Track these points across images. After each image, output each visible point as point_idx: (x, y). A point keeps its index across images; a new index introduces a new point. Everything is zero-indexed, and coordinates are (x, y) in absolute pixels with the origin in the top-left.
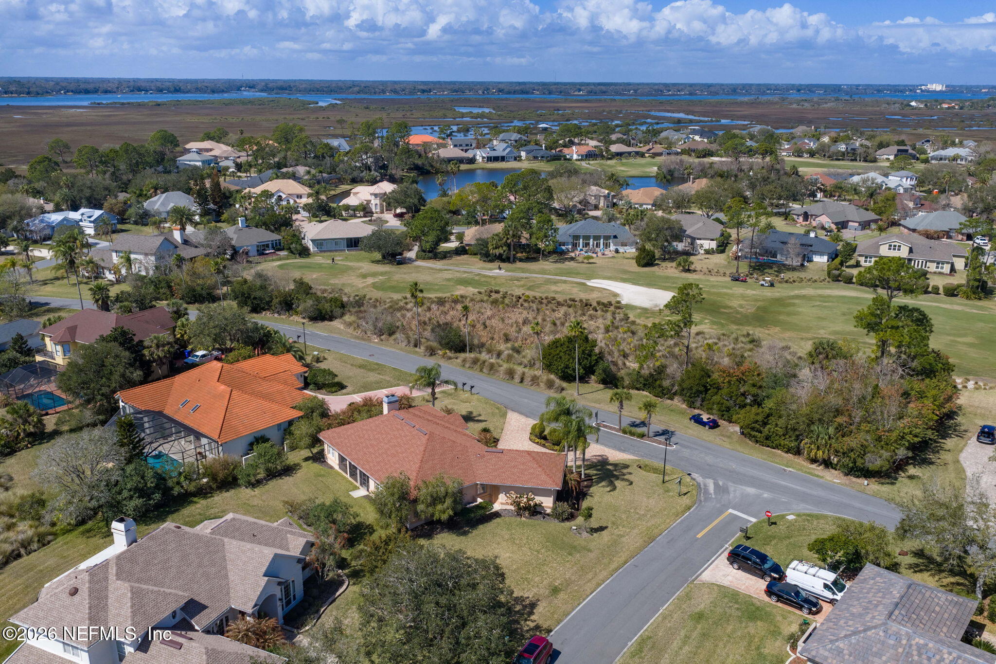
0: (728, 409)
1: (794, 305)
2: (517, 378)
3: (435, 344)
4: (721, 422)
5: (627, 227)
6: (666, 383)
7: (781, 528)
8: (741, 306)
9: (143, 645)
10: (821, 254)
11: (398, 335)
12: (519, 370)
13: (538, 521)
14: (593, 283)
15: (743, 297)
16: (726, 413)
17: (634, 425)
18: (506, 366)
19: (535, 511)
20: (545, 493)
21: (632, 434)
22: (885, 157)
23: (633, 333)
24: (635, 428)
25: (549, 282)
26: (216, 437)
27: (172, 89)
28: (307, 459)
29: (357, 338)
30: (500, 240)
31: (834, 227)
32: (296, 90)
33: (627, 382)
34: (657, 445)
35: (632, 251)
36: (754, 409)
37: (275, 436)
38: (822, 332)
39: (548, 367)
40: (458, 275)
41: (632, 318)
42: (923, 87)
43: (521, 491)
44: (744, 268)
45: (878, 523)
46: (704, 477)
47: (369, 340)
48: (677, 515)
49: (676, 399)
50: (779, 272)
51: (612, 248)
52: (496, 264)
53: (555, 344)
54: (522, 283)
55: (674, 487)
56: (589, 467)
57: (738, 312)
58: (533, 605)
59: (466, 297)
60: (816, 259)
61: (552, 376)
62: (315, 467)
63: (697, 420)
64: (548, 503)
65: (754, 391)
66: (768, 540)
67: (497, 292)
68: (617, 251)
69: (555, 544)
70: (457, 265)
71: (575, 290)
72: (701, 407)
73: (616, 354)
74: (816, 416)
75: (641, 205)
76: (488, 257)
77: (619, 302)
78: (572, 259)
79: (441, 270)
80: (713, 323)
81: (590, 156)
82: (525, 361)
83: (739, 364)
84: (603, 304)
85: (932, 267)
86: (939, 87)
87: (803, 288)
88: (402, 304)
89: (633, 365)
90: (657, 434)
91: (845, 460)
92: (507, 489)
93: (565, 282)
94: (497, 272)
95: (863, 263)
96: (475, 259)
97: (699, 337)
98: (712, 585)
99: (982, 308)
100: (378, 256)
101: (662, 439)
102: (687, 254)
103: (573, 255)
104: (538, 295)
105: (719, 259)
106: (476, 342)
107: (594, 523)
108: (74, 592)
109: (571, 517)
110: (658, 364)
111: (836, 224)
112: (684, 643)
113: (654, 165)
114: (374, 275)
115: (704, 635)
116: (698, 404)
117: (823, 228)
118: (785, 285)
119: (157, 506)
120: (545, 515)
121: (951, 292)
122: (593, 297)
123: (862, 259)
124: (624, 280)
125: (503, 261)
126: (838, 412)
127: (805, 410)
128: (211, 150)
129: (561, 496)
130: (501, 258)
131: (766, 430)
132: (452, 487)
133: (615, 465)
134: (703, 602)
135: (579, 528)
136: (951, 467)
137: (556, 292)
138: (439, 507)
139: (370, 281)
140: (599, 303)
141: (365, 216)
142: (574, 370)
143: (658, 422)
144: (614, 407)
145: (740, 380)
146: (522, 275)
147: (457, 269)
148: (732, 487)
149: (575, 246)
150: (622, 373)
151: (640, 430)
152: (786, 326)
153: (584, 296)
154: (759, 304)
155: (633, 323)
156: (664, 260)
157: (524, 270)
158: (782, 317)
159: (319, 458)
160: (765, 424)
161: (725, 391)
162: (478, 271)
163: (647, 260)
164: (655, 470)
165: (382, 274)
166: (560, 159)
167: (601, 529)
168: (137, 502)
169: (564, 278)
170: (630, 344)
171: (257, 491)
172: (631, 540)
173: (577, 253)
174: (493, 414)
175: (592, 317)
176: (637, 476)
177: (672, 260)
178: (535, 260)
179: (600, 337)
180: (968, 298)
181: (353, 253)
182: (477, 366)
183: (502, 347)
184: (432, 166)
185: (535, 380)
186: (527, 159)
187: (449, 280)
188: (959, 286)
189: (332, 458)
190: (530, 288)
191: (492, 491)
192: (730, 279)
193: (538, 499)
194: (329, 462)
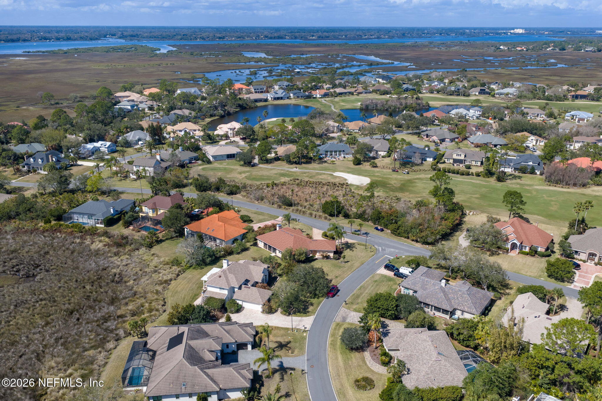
0: (387, 225)
1: (415, 182)
2: (314, 216)
3: (281, 204)
4: (384, 229)
5: (348, 145)
6: (366, 216)
7: (400, 259)
8: (395, 184)
9: (240, 288)
10: (430, 158)
11: (265, 200)
12: (314, 213)
13: (329, 260)
14: (336, 174)
15: (396, 179)
16: (386, 226)
17: (356, 231)
18: (309, 212)
19: (328, 257)
20: (330, 252)
21: (355, 234)
22: (474, 93)
23: (354, 197)
24: (356, 232)
25: (318, 174)
26: (224, 239)
27: (65, 38)
28: (251, 245)
29: (249, 202)
30: (296, 155)
31: (439, 141)
32: (142, 37)
33: (352, 216)
34: (364, 237)
35: (350, 157)
36: (395, 225)
37: (239, 238)
38: (424, 194)
39: (324, 212)
40: (279, 171)
41: (353, 191)
42: (512, 31)
43: (324, 252)
44: (398, 165)
45: (425, 256)
46: (378, 246)
47: (253, 202)
48: (370, 257)
49: (370, 222)
50: (412, 166)
51: (342, 156)
52: (294, 165)
53: (327, 203)
54: (307, 175)
55: (369, 250)
56: (342, 245)
57: (393, 186)
58: (331, 281)
59: (286, 183)
60: (428, 159)
61: (326, 215)
62: (255, 247)
63: (377, 229)
64: (332, 255)
65: (395, 218)
66: (396, 263)
67: (298, 179)
68: (344, 157)
69: (335, 266)
70: (278, 166)
71: (329, 178)
72: (378, 224)
73: (348, 205)
74: (413, 226)
75: (354, 130)
76: (290, 162)
77: (347, 183)
78: (325, 162)
79: (271, 169)
80: (384, 191)
81: (325, 95)
82: (315, 209)
83: (391, 209)
84: (341, 184)
85: (474, 163)
86: (521, 31)
87: (420, 174)
88: (261, 187)
89: (354, 210)
90: (364, 234)
91: (422, 240)
92: (319, 251)
93: (324, 174)
94: (295, 169)
95: (446, 161)
96: (284, 163)
97: (378, 198)
98: (379, 274)
99: (488, 182)
100: (242, 163)
101: (365, 235)
102: (374, 158)
103: (325, 159)
104: (315, 180)
105: (388, 160)
106: (296, 202)
107: (346, 260)
108: (220, 277)
109: (339, 259)
110: (363, 209)
111: (440, 140)
112: (372, 286)
113: (358, 101)
114: (244, 172)
115: (377, 285)
116: (377, 223)
117: (434, 142)
118: (414, 173)
119: (214, 260)
120: (331, 259)
121: (478, 175)
122: (337, 181)
123: (446, 160)
124: (349, 172)
125: (297, 164)
126: (420, 225)
127: (410, 225)
128: (129, 96)
129: (335, 253)
130: (296, 163)
131: (398, 231)
132: (305, 251)
133: (351, 244)
134: (377, 278)
135: (341, 262)
136: (455, 241)
137: (322, 179)
138: (302, 256)
139: (244, 175)
140: (339, 184)
141: (227, 139)
142: (334, 213)
143: (364, 230)
144: (349, 225)
145: (391, 215)
146: (306, 171)
147: (277, 168)
148: (387, 249)
149: (326, 155)
150: (351, 213)
151: (358, 233)
152: (411, 192)
153: (332, 180)
154: (402, 182)
155: (353, 192)
156: (365, 161)
157: (306, 168)
158: (410, 188)
159: (256, 244)
160: (398, 229)
161: (386, 219)
162: (287, 169)
163: (358, 162)
164: (363, 245)
165: (247, 172)
166: (311, 98)
167: (348, 262)
168: (210, 259)
169: (324, 172)
170: (352, 201)
171: (240, 255)
172: (357, 264)
173: (328, 158)
174: (308, 229)
175: (337, 190)
176: (357, 246)
177: (368, 161)
178: (310, 163)
179: (341, 199)
180: (484, 177)
181: (230, 161)
182: (298, 212)
183: (306, 204)
184: (247, 105)
185: (320, 216)
186: (294, 98)
187: (276, 174)
188: (481, 172)
189: (261, 244)
190: (311, 177)
191: (315, 252)
192: (391, 171)
193: (329, 254)
194: (259, 246)
